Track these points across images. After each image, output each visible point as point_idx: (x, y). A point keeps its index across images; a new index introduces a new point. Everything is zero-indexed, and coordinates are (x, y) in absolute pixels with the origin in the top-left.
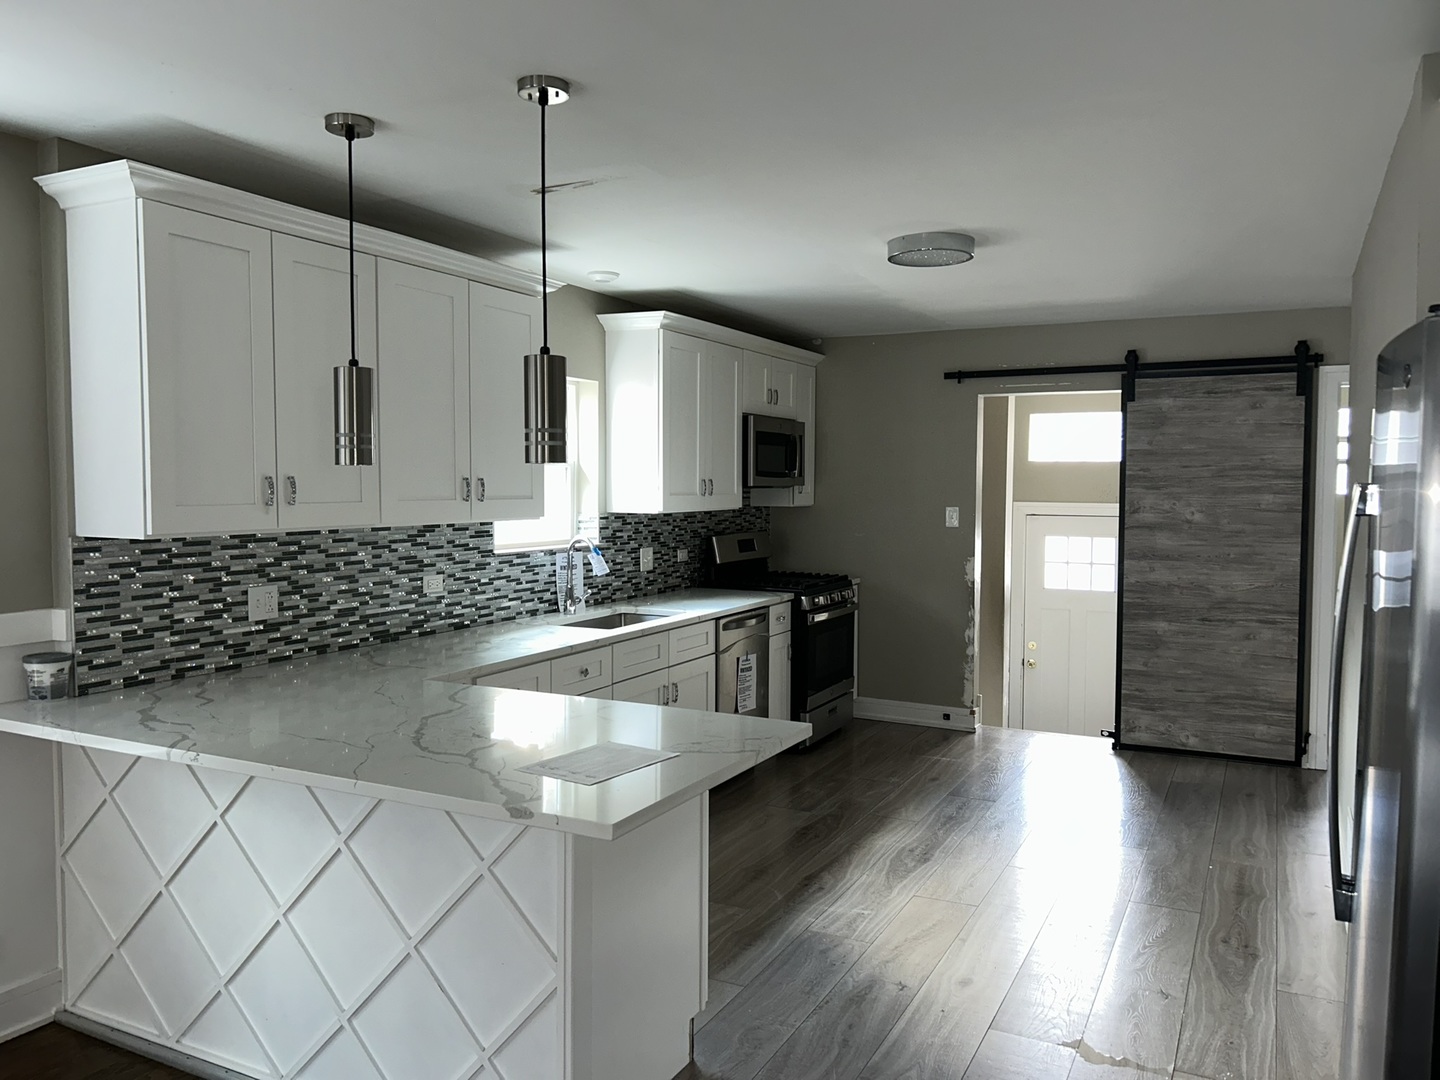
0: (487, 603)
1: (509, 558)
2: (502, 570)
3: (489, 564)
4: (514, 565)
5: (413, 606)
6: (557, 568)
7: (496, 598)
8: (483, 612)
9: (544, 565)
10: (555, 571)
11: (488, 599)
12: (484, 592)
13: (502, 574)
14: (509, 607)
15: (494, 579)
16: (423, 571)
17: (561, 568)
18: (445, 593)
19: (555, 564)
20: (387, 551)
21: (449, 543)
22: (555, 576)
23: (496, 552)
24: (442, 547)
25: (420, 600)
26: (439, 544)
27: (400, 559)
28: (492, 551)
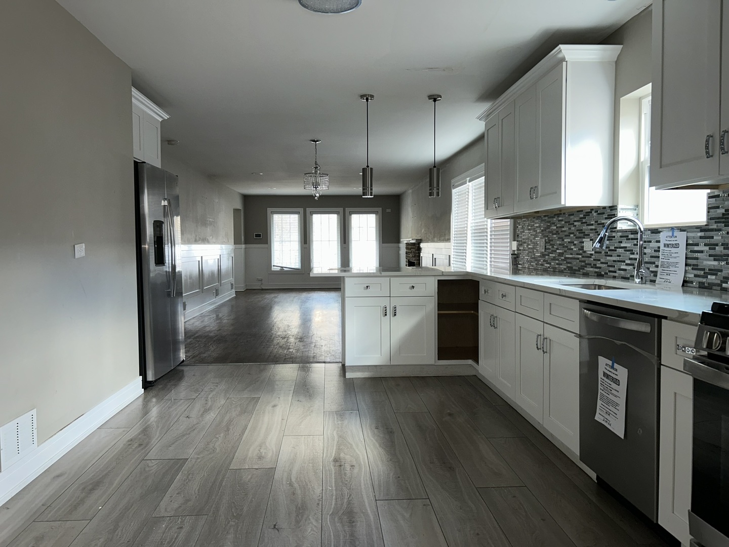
0: (614, 264)
1: (626, 234)
2: (621, 242)
3: (614, 237)
4: (629, 239)
5: (580, 256)
6: (661, 245)
7: (619, 261)
8: (611, 269)
9: (650, 242)
10: (659, 247)
11: (614, 261)
12: (611, 256)
13: (622, 245)
14: (625, 270)
15: (617, 248)
16: (584, 238)
17: (665, 245)
18: (593, 252)
19: (658, 242)
20: (572, 225)
21: (595, 222)
22: (659, 251)
23: (618, 229)
24: (592, 225)
25: (584, 254)
26: (592, 223)
27: (577, 230)
28: (616, 228)
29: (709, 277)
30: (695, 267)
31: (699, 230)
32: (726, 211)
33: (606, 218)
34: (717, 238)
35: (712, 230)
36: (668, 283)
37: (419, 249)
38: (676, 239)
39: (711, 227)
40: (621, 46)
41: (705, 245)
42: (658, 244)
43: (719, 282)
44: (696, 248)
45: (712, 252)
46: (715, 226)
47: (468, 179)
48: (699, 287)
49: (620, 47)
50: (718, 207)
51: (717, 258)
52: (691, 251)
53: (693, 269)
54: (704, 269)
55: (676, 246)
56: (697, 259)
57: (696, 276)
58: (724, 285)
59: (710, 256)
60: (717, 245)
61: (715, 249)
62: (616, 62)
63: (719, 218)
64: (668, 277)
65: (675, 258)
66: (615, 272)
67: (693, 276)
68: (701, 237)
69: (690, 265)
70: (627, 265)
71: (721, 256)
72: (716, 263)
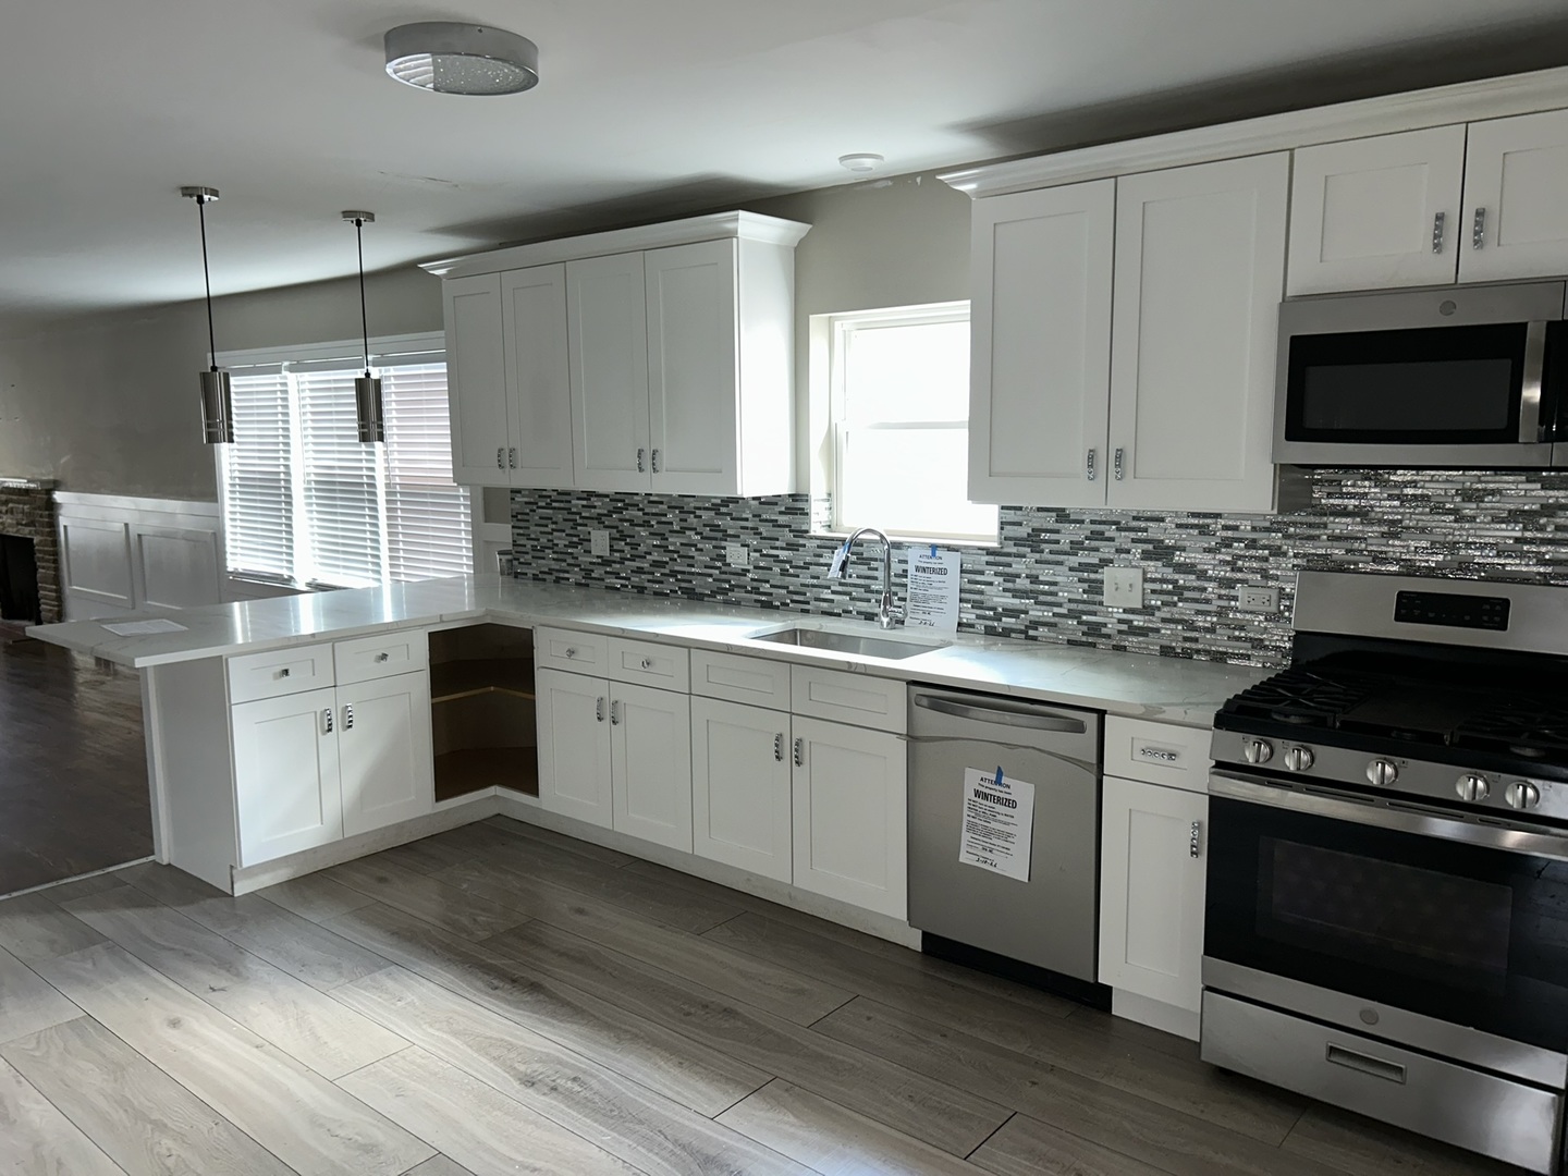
0: (802, 589)
1: (830, 544)
2: (821, 556)
3: (804, 546)
5: (717, 572)
6: (911, 568)
7: (814, 586)
8: (798, 598)
10: (906, 571)
11: (803, 585)
12: (798, 576)
14: (832, 601)
15: (810, 564)
16: (726, 540)
17: (917, 569)
18: (751, 567)
19: (906, 562)
20: (692, 516)
21: (754, 516)
22: (906, 577)
23: (812, 533)
24: (747, 520)
25: (724, 569)
26: (744, 516)
27: (705, 525)
28: (807, 532)
29: (1004, 619)
30: (977, 605)
31: (985, 552)
32: (1033, 530)
33: (781, 513)
34: (1018, 566)
35: (1009, 555)
36: (927, 626)
37: (52, 507)
38: (940, 561)
39: (1006, 550)
40: (810, 226)
41: (996, 574)
42: (904, 566)
43: (1023, 628)
44: (979, 578)
45: (1010, 585)
46: (1014, 550)
47: (286, 363)
48: (986, 633)
49: (807, 227)
50: (1020, 524)
51: (1017, 593)
52: (969, 582)
53: (972, 607)
54: (993, 609)
55: (943, 572)
56: (981, 593)
57: (978, 617)
58: (1031, 633)
59: (1004, 590)
60: (1018, 576)
61: (1015, 582)
62: (796, 249)
63: (1022, 539)
64: (926, 617)
65: (939, 589)
66: (808, 603)
67: (974, 616)
68: (988, 563)
69: (968, 601)
70: (833, 592)
71: (1025, 592)
72: (1017, 601)
